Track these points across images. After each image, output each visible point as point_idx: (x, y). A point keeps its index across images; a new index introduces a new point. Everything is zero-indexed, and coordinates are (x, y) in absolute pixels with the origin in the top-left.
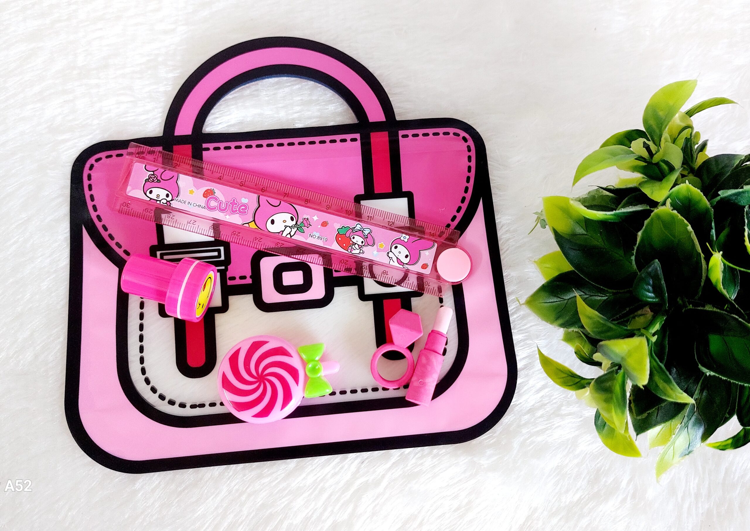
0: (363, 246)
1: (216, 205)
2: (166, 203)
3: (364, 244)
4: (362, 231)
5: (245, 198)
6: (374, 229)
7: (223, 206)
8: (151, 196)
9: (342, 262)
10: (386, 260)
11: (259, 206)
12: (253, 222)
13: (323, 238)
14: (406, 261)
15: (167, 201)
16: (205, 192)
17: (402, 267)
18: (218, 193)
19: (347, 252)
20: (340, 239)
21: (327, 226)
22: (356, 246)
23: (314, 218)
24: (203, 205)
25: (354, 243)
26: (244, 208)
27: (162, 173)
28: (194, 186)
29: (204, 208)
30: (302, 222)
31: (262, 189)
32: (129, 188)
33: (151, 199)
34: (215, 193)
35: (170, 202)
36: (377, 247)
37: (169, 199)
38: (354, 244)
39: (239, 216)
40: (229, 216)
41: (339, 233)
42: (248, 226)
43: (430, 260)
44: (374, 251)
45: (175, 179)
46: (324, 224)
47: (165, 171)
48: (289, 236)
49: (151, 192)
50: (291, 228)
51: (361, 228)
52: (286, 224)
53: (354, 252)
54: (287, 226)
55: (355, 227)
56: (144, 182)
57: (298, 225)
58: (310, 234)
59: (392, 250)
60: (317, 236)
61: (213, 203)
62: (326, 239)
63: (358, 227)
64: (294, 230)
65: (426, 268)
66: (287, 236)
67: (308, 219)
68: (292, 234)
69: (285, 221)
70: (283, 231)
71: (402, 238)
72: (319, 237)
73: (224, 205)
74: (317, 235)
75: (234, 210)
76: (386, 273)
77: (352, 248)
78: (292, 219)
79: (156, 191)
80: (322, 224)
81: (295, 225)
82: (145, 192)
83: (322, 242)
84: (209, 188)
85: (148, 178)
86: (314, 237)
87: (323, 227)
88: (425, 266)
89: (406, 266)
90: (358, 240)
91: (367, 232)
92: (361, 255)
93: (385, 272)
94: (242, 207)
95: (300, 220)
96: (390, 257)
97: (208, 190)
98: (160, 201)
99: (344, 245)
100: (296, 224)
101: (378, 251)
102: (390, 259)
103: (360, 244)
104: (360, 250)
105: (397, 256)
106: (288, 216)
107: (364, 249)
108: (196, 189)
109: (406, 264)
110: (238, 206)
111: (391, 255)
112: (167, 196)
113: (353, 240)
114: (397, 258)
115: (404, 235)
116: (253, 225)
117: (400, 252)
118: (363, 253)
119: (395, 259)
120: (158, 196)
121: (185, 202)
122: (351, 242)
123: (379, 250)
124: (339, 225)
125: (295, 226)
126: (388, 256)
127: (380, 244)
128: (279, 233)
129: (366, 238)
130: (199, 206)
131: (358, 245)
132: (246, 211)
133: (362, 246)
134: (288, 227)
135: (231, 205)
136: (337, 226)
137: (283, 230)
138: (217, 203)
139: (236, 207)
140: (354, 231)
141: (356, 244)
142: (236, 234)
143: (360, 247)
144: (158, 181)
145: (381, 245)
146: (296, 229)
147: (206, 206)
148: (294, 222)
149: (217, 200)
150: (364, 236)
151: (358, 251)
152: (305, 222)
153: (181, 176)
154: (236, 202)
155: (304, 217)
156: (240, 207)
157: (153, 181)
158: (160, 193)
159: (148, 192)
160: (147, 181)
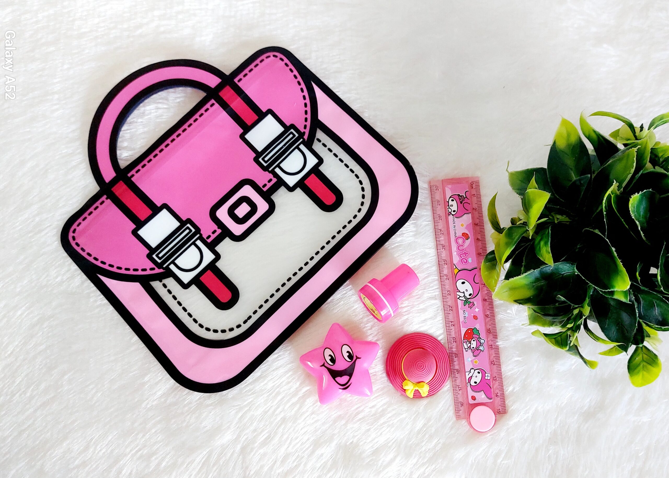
0: (471, 349)
1: (460, 244)
2: (449, 212)
3: (473, 349)
4: (481, 344)
5: (472, 260)
6: (486, 352)
7: (461, 248)
8: (450, 202)
9: (455, 339)
10: (467, 369)
11: (470, 271)
12: (458, 271)
13: (466, 320)
14: (473, 384)
15: (451, 212)
16: (466, 233)
18: (468, 242)
19: (463, 340)
20: (469, 331)
21: (475, 320)
22: (469, 345)
23: (477, 309)
24: (457, 235)
25: (471, 342)
27: (467, 203)
28: (467, 225)
29: (456, 237)
30: (471, 302)
32: (450, 186)
33: (448, 202)
34: (467, 240)
35: (451, 215)
36: (475, 359)
37: (453, 213)
39: (458, 261)
40: (457, 254)
41: (473, 329)
42: (455, 268)
43: (479, 400)
44: (471, 358)
48: (458, 297)
49: (452, 200)
50: (464, 296)
52: (465, 292)
53: (465, 344)
54: (464, 293)
55: (481, 339)
56: (457, 194)
58: (465, 310)
59: (476, 371)
61: (460, 241)
62: (466, 322)
63: (482, 341)
64: (463, 299)
65: (472, 399)
67: (474, 305)
68: (460, 298)
69: (467, 290)
70: (460, 292)
71: (486, 375)
72: (465, 317)
74: (466, 315)
75: (461, 256)
77: (467, 342)
78: (470, 295)
79: (454, 203)
80: (475, 316)
82: (452, 197)
84: (469, 235)
85: (461, 195)
86: (464, 314)
87: (473, 317)
88: (474, 398)
90: (474, 344)
91: (481, 348)
92: (464, 350)
93: (458, 371)
95: (471, 300)
96: (470, 371)
98: (449, 208)
99: (467, 336)
100: (468, 299)
101: (471, 361)
103: (472, 347)
104: (467, 348)
105: (473, 376)
106: (471, 291)
107: (469, 351)
108: (465, 227)
110: (465, 257)
111: (472, 371)
112: (454, 211)
113: (472, 340)
114: (472, 376)
115: (489, 375)
116: (456, 271)
118: (466, 351)
119: (471, 375)
120: (452, 206)
121: (454, 223)
122: (470, 340)
125: (466, 298)
126: (471, 369)
128: (458, 290)
129: (477, 349)
130: (455, 233)
131: (470, 346)
132: (464, 263)
134: (464, 294)
135: (464, 253)
136: (478, 327)
137: (461, 291)
138: (462, 243)
140: (478, 339)
141: (470, 343)
142: (445, 262)
143: (469, 347)
144: (461, 203)
145: (477, 361)
146: (464, 299)
148: (468, 297)
149: (464, 243)
150: (478, 347)
151: (466, 347)
152: (472, 304)
153: (470, 215)
154: (467, 255)
155: (474, 302)
156: (465, 259)
157: (460, 199)
158: (454, 206)
159: (451, 199)
160: (459, 195)
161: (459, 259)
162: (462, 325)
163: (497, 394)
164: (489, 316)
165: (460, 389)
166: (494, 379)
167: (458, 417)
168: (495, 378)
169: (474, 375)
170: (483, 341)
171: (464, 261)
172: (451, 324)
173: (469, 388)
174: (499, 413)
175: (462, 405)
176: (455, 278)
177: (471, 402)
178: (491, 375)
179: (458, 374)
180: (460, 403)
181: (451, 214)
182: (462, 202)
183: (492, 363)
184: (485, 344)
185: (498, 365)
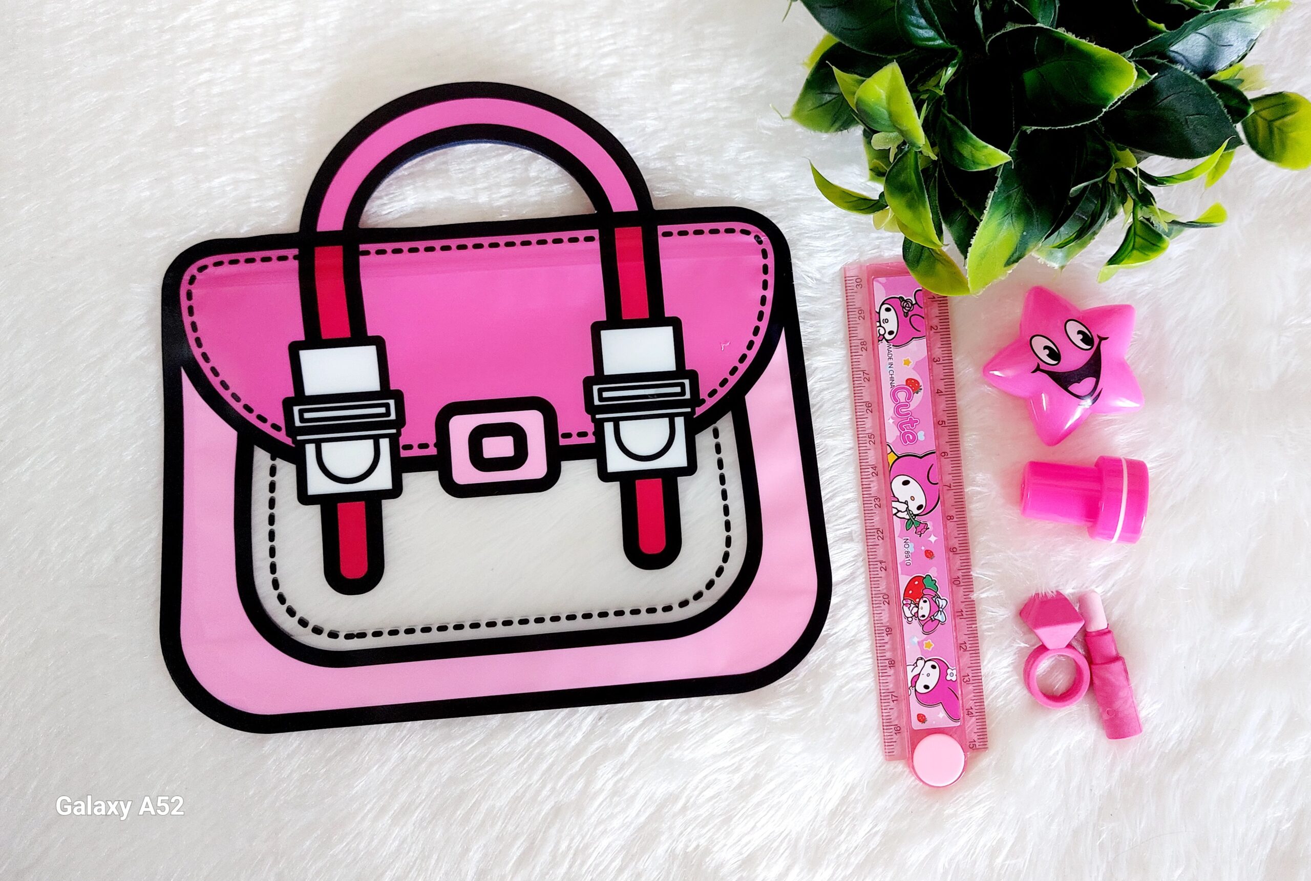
0: (919, 619)
1: (901, 401)
2: (880, 335)
3: (922, 619)
4: (939, 609)
5: (925, 435)
6: (948, 626)
7: (902, 410)
8: (883, 312)
9: (886, 597)
10: (910, 660)
11: (921, 458)
12: (897, 457)
13: (910, 558)
14: (921, 689)
15: (883, 335)
16: (914, 380)
17: (908, 686)
18: (918, 398)
19: (902, 599)
20: (916, 583)
21: (928, 559)
22: (915, 610)
23: (932, 536)
24: (896, 383)
25: (918, 604)
26: (911, 438)
27: (919, 315)
28: (917, 362)
29: (892, 386)
30: (921, 523)
31: (944, 453)
32: (883, 280)
33: (879, 313)
34: (917, 393)
35: (884, 340)
36: (926, 640)
37: (888, 337)
39: (897, 438)
40: (893, 422)
41: (924, 578)
42: (888, 452)
43: (934, 722)
44: (917, 638)
45: (918, 334)
46: (929, 554)
47: (923, 318)
48: (895, 511)
49: (888, 310)
50: (906, 511)
51: (943, 607)
52: (910, 502)
53: (906, 608)
54: (907, 505)
55: (940, 598)
56: (898, 297)
57: (914, 519)
58: (907, 540)
59: (927, 663)
60: (909, 550)
61: (902, 396)
62: (909, 564)
63: (942, 603)
64: (905, 515)
65: (919, 721)
66: (893, 509)
67: (927, 529)
68: (899, 514)
69: (913, 498)
70: (898, 501)
71: (949, 671)
72: (908, 552)
73: (905, 410)
74: (911, 550)
75: (903, 426)
77: (910, 604)
78: (920, 507)
79: (892, 316)
80: (928, 551)
81: (913, 513)
82: (886, 302)
83: (902, 561)
84: (921, 384)
85: (905, 299)
86: (907, 546)
87: (924, 553)
88: (922, 718)
89: (913, 691)
91: (940, 617)
92: (905, 621)
94: (910, 435)
95: (922, 519)
96: (916, 663)
97: (918, 383)
98: (880, 326)
99: (910, 592)
100: (915, 515)
101: (918, 642)
102: (913, 665)
103: (920, 614)
104: (911, 617)
105: (922, 673)
106: (921, 500)
107: (915, 622)
108: (913, 367)
109: (916, 690)
110: (911, 430)
111: (921, 663)
112: (891, 333)
113: (922, 601)
114: (919, 674)
115: (954, 672)
116: (891, 458)
117: (928, 675)
118: (909, 623)
119: (916, 672)
120: (886, 321)
121: (890, 358)
122: (918, 600)
123: (920, 644)
124: (936, 575)
125: (911, 515)
126: (917, 660)
127: (929, 642)
128: (894, 496)
129: (932, 619)
130: (892, 379)
131: (917, 612)
132: (908, 442)
133: (918, 617)
134: (907, 507)
135: (908, 420)
136: (933, 573)
137: (900, 501)
138: (905, 401)
139: (908, 428)
140: (934, 599)
141: (918, 607)
142: (870, 440)
143: (916, 615)
144: (906, 315)
145: (930, 645)
146: (908, 517)
147: (895, 388)
148: (916, 512)
149: (909, 398)
150: (933, 615)
151: (908, 614)
152: (922, 526)
153: (924, 341)
154: (915, 425)
155: (928, 523)
156: (911, 433)
157: (903, 308)
158: (891, 320)
159: (885, 306)
160: (901, 299)
161: (898, 434)
162: (902, 570)
163: (971, 710)
164: (958, 552)
165: (894, 698)
166: (965, 680)
167: (890, 755)
168: (966, 678)
169: (924, 672)
170: (944, 603)
171: (908, 437)
172: (879, 565)
173: (913, 698)
174: (973, 748)
175: (898, 732)
176: (889, 473)
177: (916, 725)
178: (959, 672)
179: (893, 669)
180: (893, 727)
181: (884, 338)
182: (907, 313)
183: (961, 647)
184: (949, 608)
185: (974, 652)
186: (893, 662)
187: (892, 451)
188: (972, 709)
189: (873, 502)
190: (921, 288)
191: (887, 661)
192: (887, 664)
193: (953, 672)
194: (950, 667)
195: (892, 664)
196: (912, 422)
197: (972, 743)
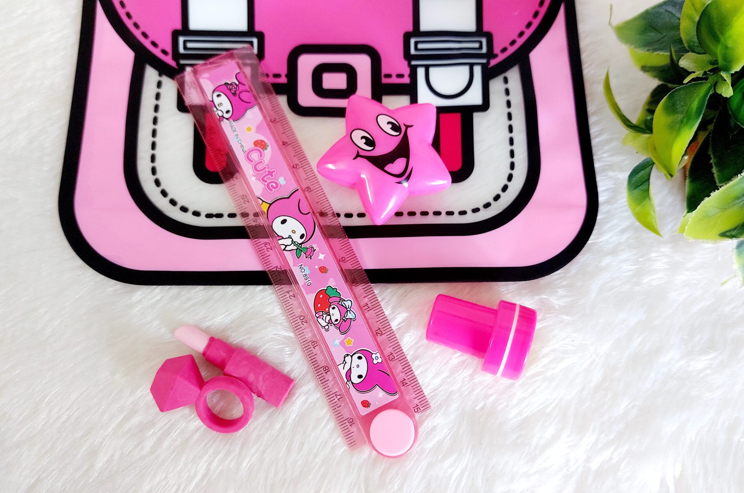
0: (334, 324)
1: (256, 161)
2: (220, 116)
3: (336, 323)
4: (347, 310)
5: (285, 179)
6: (360, 320)
7: (260, 167)
8: (215, 98)
9: (302, 318)
10: (339, 360)
11: (288, 198)
12: (269, 205)
13: (309, 279)
14: (357, 381)
15: (223, 116)
16: (260, 140)
17: (346, 382)
18: (268, 153)
19: (314, 314)
20: (321, 296)
21: (324, 274)
22: (328, 318)
23: (321, 255)
24: (246, 149)
25: (329, 312)
26: (275, 185)
27: (245, 91)
28: (257, 127)
30: (307, 248)
31: (306, 188)
32: (206, 75)
33: (213, 101)
34: (266, 149)
36: (345, 338)
37: (227, 116)
38: (328, 314)
39: (263, 188)
40: (256, 179)
42: (261, 204)
43: (377, 403)
44: (338, 339)
45: (250, 105)
47: (250, 92)
48: (283, 247)
49: (219, 96)
50: (292, 243)
51: (350, 307)
52: (293, 236)
53: (320, 320)
54: (291, 238)
55: (345, 301)
56: (223, 83)
57: (301, 247)
58: (302, 265)
59: (353, 357)
60: (306, 273)
61: (255, 156)
62: (310, 284)
63: (348, 304)
64: (292, 247)
65: (365, 406)
66: (281, 246)
67: (314, 251)
68: (288, 248)
69: (294, 232)
70: (283, 238)
71: (374, 356)
72: (305, 275)
73: (262, 166)
75: (265, 179)
76: (326, 371)
77: (322, 315)
78: (302, 237)
79: (224, 99)
80: (321, 267)
81: (298, 243)
82: (215, 91)
83: (304, 283)
84: (266, 141)
85: (230, 83)
86: (303, 271)
87: (319, 271)
88: (366, 404)
89: (351, 385)
90: (335, 314)
91: (350, 316)
92: (323, 330)
95: (307, 245)
96: (344, 360)
97: (264, 141)
98: (217, 110)
99: (319, 305)
100: (301, 244)
102: (343, 363)
103: (333, 320)
104: (327, 325)
105: (352, 367)
106: (301, 230)
107: (332, 328)
108: (255, 131)
109: (352, 383)
110: (272, 179)
111: (348, 359)
112: (228, 112)
113: (331, 309)
114: (350, 368)
115: (378, 355)
116: (265, 207)
117: (358, 366)
118: (327, 330)
119: (347, 367)
120: (220, 104)
121: (235, 131)
122: (327, 309)
123: (342, 343)
124: (334, 284)
125: (297, 245)
126: (345, 358)
127: (349, 339)
128: (278, 236)
129: (344, 320)
130: (242, 146)
131: (331, 319)
132: (274, 190)
133: (332, 323)
134: (291, 240)
136: (332, 283)
137: (284, 237)
138: (259, 159)
139: (269, 179)
140: (340, 303)
141: (329, 315)
142: (244, 200)
143: (330, 322)
144: (234, 94)
145: (350, 341)
146: (295, 248)
147: (247, 153)
148: (301, 241)
149: (261, 156)
150: (344, 317)
152: (309, 250)
153: (256, 109)
154: (274, 174)
155: (313, 246)
156: (274, 182)
157: (230, 90)
158: (224, 102)
159: (216, 93)
160: (226, 84)
161: (263, 186)
162: (306, 291)
163: (404, 382)
164: (347, 259)
165: (339, 397)
166: (391, 359)
168: (391, 357)
169: (354, 365)
171: (272, 186)
172: (288, 296)
173: (352, 390)
174: (417, 409)
175: (352, 423)
176: (267, 219)
177: (364, 411)
178: (382, 353)
179: (328, 373)
180: (346, 421)
181: (224, 118)
183: (376, 333)
184: (355, 305)
185: (389, 333)
186: (327, 368)
187: (263, 201)
188: (405, 380)
189: (264, 248)
190: (239, 71)
191: (322, 369)
192: (323, 371)
193: (376, 355)
194: (373, 353)
195: (327, 369)
196: (270, 173)
197: (415, 408)
